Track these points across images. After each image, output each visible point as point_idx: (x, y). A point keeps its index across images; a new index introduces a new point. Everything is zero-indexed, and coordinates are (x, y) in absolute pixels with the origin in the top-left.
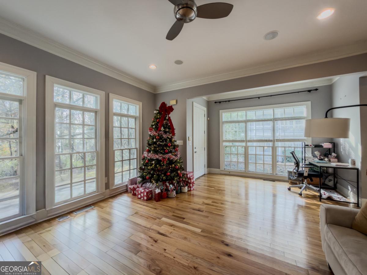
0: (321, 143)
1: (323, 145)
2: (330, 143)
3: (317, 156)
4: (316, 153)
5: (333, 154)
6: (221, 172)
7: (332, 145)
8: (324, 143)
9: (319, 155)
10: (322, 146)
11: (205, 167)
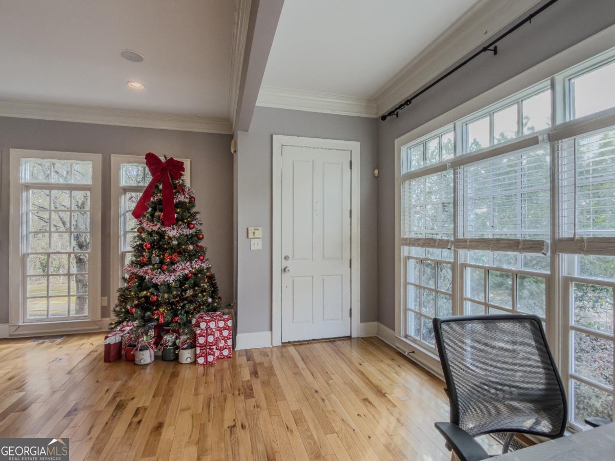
11: (351, 316)
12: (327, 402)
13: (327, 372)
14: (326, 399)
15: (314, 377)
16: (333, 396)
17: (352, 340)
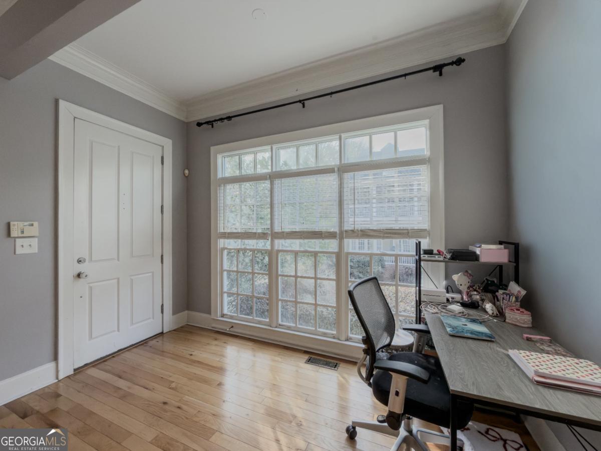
0: (473, 245)
1: (478, 251)
2: (502, 246)
3: (461, 288)
4: (455, 277)
5: (514, 288)
6: (214, 325)
7: (509, 253)
8: (483, 246)
9: (468, 284)
10: (474, 257)
11: (162, 312)
12: (184, 407)
13: (162, 378)
14: (182, 405)
15: (150, 390)
16: (186, 398)
17: (165, 335)
